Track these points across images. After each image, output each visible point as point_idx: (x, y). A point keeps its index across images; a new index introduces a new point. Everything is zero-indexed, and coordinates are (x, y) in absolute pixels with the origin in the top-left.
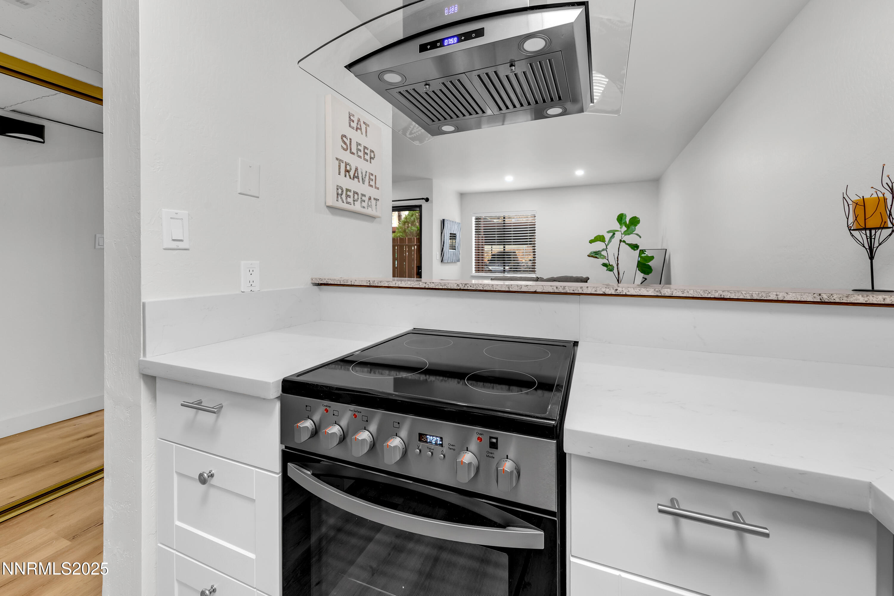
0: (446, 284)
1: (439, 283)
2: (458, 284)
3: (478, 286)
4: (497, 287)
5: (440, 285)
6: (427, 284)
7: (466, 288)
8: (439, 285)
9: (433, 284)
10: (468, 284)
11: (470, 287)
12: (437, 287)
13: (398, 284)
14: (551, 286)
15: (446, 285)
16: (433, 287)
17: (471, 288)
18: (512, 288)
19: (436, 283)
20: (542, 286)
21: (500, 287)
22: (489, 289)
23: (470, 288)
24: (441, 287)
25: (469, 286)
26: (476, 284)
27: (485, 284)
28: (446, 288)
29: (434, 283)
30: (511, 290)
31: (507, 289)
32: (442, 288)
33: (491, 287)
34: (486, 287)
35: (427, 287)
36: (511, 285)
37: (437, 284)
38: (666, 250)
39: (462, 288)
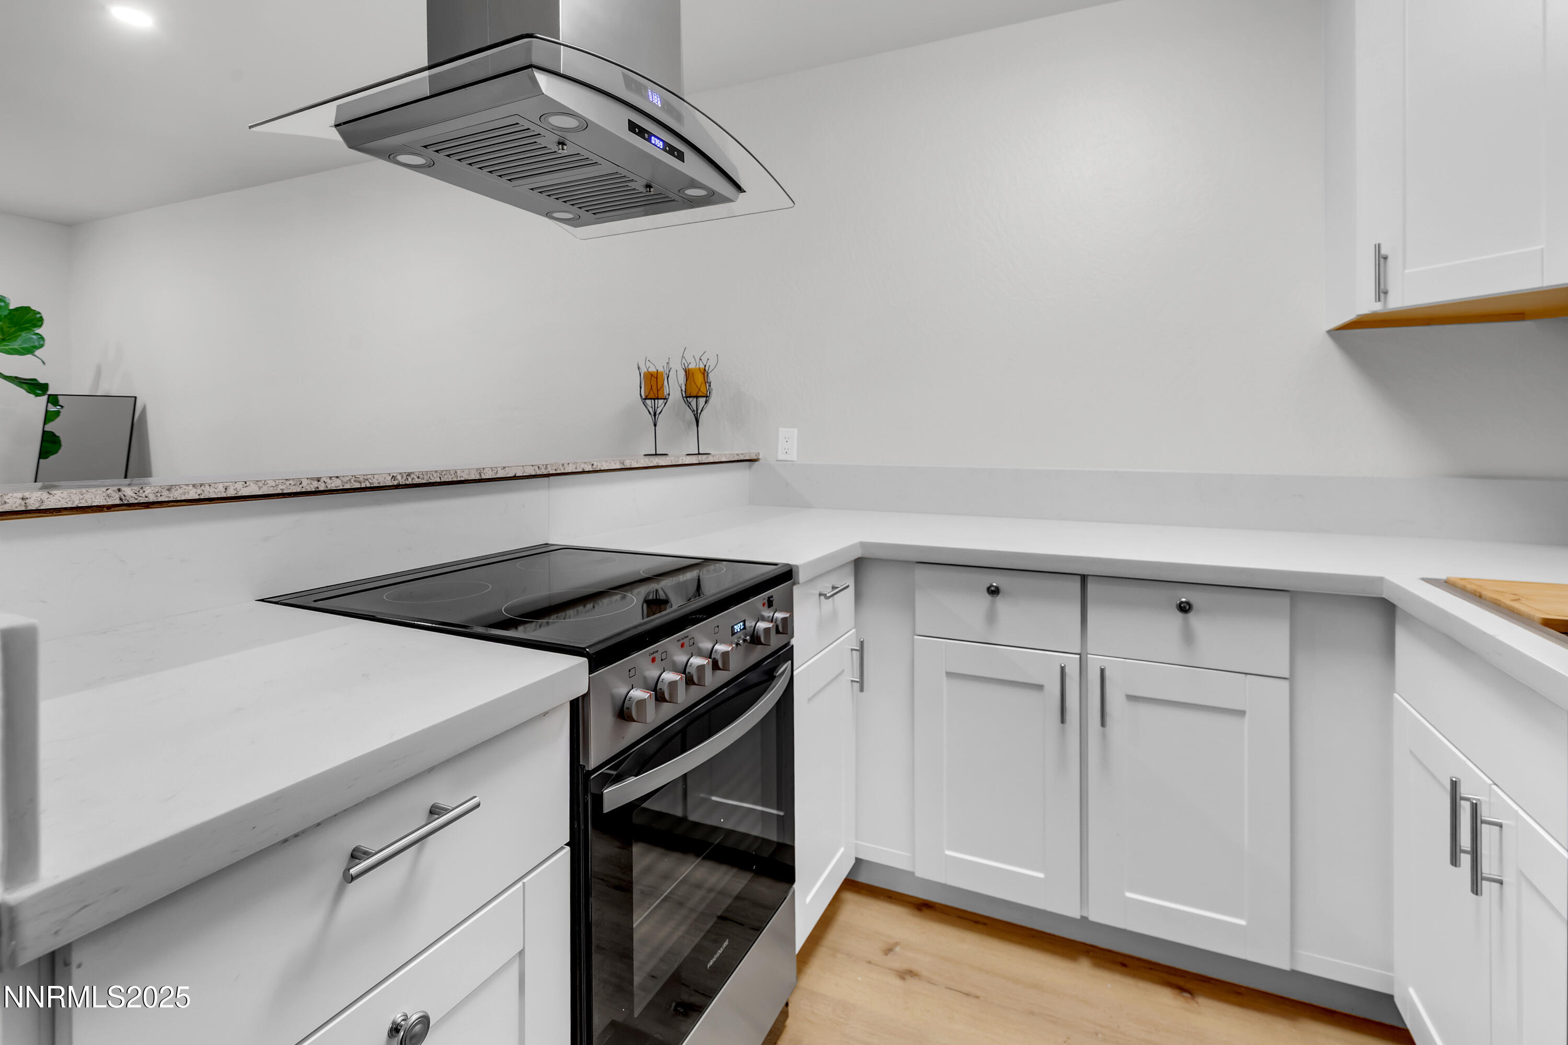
0: (369, 476)
1: (352, 476)
2: (395, 475)
3: (431, 476)
4: (463, 475)
5: (355, 481)
6: (322, 481)
7: (410, 481)
8: (352, 481)
9: (338, 479)
10: (413, 473)
11: (417, 479)
12: (347, 486)
13: (235, 489)
14: (532, 466)
15: (367, 479)
16: (339, 486)
17: (419, 480)
18: (484, 474)
19: (343, 476)
20: (523, 466)
21: (466, 474)
22: (451, 480)
23: (417, 481)
24: (357, 485)
25: (415, 477)
26: (428, 472)
27: (443, 471)
28: (368, 485)
29: (340, 478)
30: (484, 477)
31: (478, 477)
32: (359, 486)
33: (453, 476)
34: (445, 477)
35: (321, 488)
36: (483, 469)
37: (348, 479)
38: (136, 397)
39: (402, 482)
